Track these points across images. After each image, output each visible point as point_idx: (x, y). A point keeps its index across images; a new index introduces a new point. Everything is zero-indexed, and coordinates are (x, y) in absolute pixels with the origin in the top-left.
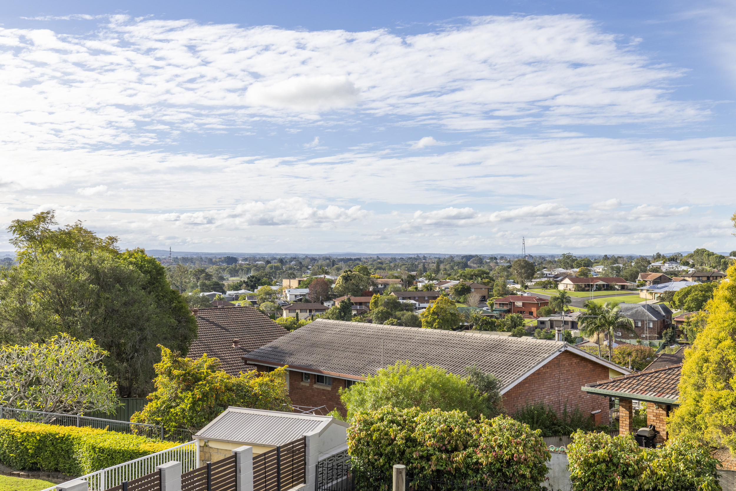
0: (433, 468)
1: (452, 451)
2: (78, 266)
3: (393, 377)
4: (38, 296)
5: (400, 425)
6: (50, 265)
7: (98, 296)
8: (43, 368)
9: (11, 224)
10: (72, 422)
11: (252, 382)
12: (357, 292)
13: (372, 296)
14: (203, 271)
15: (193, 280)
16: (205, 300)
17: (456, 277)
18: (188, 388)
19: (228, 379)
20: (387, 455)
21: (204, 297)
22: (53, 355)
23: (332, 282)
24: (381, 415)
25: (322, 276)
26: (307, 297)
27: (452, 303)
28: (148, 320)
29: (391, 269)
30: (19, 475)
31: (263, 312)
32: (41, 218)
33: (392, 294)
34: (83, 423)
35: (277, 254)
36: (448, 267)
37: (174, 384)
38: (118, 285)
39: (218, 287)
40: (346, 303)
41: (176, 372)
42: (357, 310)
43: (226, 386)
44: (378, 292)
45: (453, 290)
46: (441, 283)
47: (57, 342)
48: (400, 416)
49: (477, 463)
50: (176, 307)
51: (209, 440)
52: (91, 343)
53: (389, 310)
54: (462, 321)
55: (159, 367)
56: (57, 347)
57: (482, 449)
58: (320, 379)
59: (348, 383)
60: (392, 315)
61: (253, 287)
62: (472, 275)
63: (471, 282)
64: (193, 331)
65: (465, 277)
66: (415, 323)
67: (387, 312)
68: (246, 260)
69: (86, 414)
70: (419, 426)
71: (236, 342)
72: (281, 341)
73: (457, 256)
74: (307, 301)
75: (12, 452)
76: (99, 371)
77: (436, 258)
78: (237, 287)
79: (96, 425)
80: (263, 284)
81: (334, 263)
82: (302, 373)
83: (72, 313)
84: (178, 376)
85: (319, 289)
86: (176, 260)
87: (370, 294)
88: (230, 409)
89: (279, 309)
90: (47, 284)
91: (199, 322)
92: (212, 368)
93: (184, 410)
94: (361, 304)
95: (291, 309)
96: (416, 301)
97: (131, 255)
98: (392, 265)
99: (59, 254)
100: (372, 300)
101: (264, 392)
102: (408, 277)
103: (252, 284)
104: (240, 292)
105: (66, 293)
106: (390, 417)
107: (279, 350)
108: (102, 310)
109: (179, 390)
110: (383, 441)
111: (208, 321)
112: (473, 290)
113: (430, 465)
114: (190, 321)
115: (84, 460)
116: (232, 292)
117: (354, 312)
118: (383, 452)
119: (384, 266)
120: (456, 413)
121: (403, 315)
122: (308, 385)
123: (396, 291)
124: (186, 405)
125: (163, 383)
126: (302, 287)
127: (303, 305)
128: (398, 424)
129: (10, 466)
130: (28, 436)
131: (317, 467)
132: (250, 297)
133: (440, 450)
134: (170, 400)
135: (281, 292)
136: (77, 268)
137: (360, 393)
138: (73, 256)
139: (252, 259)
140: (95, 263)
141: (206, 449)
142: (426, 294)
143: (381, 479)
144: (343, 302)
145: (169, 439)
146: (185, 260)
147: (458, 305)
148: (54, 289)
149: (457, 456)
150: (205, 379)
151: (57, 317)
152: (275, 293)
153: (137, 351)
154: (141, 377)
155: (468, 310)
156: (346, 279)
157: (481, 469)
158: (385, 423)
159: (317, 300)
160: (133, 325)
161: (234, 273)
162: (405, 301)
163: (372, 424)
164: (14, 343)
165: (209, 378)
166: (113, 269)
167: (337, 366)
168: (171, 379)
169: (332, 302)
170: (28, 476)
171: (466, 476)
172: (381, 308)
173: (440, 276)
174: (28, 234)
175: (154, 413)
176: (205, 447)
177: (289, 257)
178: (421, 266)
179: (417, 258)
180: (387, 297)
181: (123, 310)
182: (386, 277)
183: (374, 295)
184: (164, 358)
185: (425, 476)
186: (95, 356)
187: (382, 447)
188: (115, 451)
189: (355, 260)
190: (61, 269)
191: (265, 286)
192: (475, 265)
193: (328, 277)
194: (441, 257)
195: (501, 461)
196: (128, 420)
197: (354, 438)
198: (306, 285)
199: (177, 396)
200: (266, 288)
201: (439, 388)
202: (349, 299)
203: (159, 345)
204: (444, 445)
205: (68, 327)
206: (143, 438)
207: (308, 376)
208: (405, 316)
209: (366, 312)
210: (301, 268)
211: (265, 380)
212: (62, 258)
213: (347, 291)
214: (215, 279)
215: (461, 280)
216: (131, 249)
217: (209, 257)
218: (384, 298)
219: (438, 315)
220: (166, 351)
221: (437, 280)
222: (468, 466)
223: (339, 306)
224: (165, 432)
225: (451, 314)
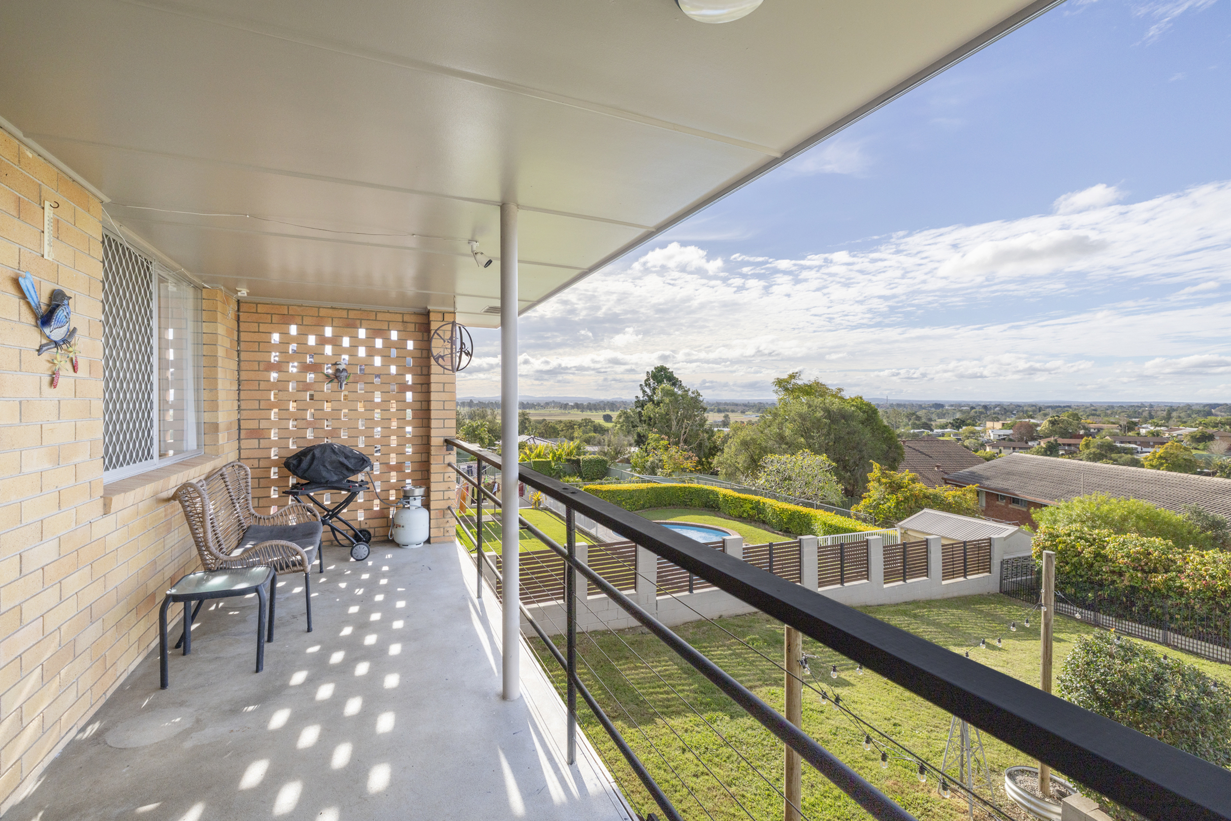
0: (1126, 582)
1: (1150, 572)
2: (816, 407)
3: (1089, 505)
4: (790, 426)
5: (1089, 542)
6: (798, 406)
7: (829, 426)
8: (793, 470)
9: (773, 380)
10: (811, 506)
11: (946, 494)
12: (1065, 434)
13: (1082, 438)
14: (914, 414)
15: (905, 420)
16: (915, 436)
17: (1193, 424)
18: (892, 493)
19: (926, 489)
20: (1073, 564)
21: (914, 433)
22: (799, 462)
23: (1038, 425)
24: (1068, 531)
25: (1027, 420)
26: (1011, 437)
27: (1186, 449)
28: (865, 444)
29: (1106, 415)
30: (778, 534)
31: (967, 447)
32: (792, 376)
33: (1107, 437)
34: (818, 507)
35: (982, 402)
36: (1182, 415)
37: (882, 488)
38: (843, 421)
39: (928, 426)
40: (1052, 443)
41: (884, 480)
42: (1065, 450)
43: (924, 494)
44: (1091, 435)
45: (1189, 438)
46: (1171, 430)
47: (802, 454)
48: (1090, 535)
49: (1181, 587)
50: (887, 437)
51: (908, 530)
52: (824, 457)
53: (1103, 452)
54: (1200, 467)
55: (870, 476)
56: (802, 458)
57: (1189, 576)
58: (1015, 501)
59: (1041, 506)
60: (1106, 456)
61: (958, 427)
62: (1218, 424)
63: (1215, 429)
64: (901, 455)
65: (1206, 425)
66: (1136, 463)
67: (1100, 454)
68: (952, 406)
69: (821, 502)
70: (1111, 545)
71: (938, 467)
72: (977, 468)
73: (1197, 404)
74: (1010, 440)
75: (774, 519)
76: (830, 476)
77: (1166, 406)
78: (944, 427)
79: (827, 510)
80: (967, 425)
81: (1040, 409)
82: (998, 495)
83: (812, 438)
84: (886, 484)
85: (1023, 431)
86: (892, 405)
87: (1081, 437)
88: (926, 510)
89: (983, 445)
90: (796, 418)
91: (906, 449)
92: (913, 480)
93: (890, 507)
94: (1069, 445)
95: (993, 446)
96: (1139, 445)
97: (853, 400)
98: (1109, 412)
99: (804, 399)
100: (1083, 442)
101: (956, 502)
102: (1127, 423)
103: (958, 424)
104: (946, 430)
105: (808, 424)
106: (1078, 534)
107: (976, 474)
108: (832, 436)
109: (886, 493)
110: (1069, 552)
111: (914, 449)
112: (1217, 438)
113: (1123, 580)
114: (899, 448)
115: (818, 530)
116: (939, 431)
117: (1061, 452)
118: (1069, 561)
119: (1098, 413)
120: (1157, 540)
121: (1120, 457)
122: (1003, 504)
123: (1113, 435)
124: (892, 504)
125: (874, 487)
126: (1006, 429)
127: (1006, 443)
128: (1087, 540)
129: (773, 527)
130: (783, 511)
131: (1002, 563)
132: (955, 435)
133: (1135, 569)
134: (879, 499)
135: (984, 432)
136: (816, 408)
137: (1052, 514)
138: (813, 401)
139: (958, 406)
140: (827, 405)
141: (905, 535)
142: (1152, 440)
143: (1067, 583)
144: (1049, 442)
145: (878, 526)
146: (899, 405)
147: (1194, 452)
148: (800, 421)
149: (1155, 577)
150: (906, 487)
151: (802, 440)
152: (979, 432)
153: (857, 465)
154: (860, 483)
155: (1210, 457)
156: (1053, 423)
157: (1187, 594)
158: (1072, 538)
159: (1021, 440)
160: (854, 448)
161: (941, 416)
162: (1122, 445)
163: (1058, 537)
164: (775, 454)
165: (910, 487)
166: (840, 410)
167: (1033, 492)
168: (880, 485)
169: (1037, 442)
170: (784, 535)
171: (1168, 597)
172: (1093, 450)
173: (1171, 422)
174: (784, 387)
175: (868, 507)
176: (905, 533)
177: (993, 404)
178: (1146, 414)
179: (1142, 405)
180: (1101, 440)
181: (846, 437)
182: (1100, 422)
183: (1085, 438)
184: (875, 470)
185: (1116, 589)
186: (827, 465)
187: (1068, 557)
188: (839, 528)
189: (1064, 407)
190: (805, 409)
191: (969, 427)
192: (1223, 414)
193: (1032, 421)
194: (1173, 405)
195: (1213, 590)
196: (849, 509)
197: (1038, 545)
198: (1011, 427)
199: (884, 497)
200: (970, 428)
201: (1145, 520)
202: (1056, 440)
203: (871, 461)
204: (1140, 565)
205: (810, 447)
206: (859, 522)
207: (1003, 497)
208: (1123, 459)
209: (1075, 452)
210: (1005, 413)
211: (958, 493)
212: (805, 402)
213: (1054, 433)
214: (924, 420)
215: (1201, 428)
216: (852, 397)
217: (919, 403)
218: (1098, 440)
219: (1167, 460)
220: (876, 466)
221: (1167, 427)
222: (1170, 589)
223: (1044, 446)
224: (876, 521)
225: (1185, 459)
